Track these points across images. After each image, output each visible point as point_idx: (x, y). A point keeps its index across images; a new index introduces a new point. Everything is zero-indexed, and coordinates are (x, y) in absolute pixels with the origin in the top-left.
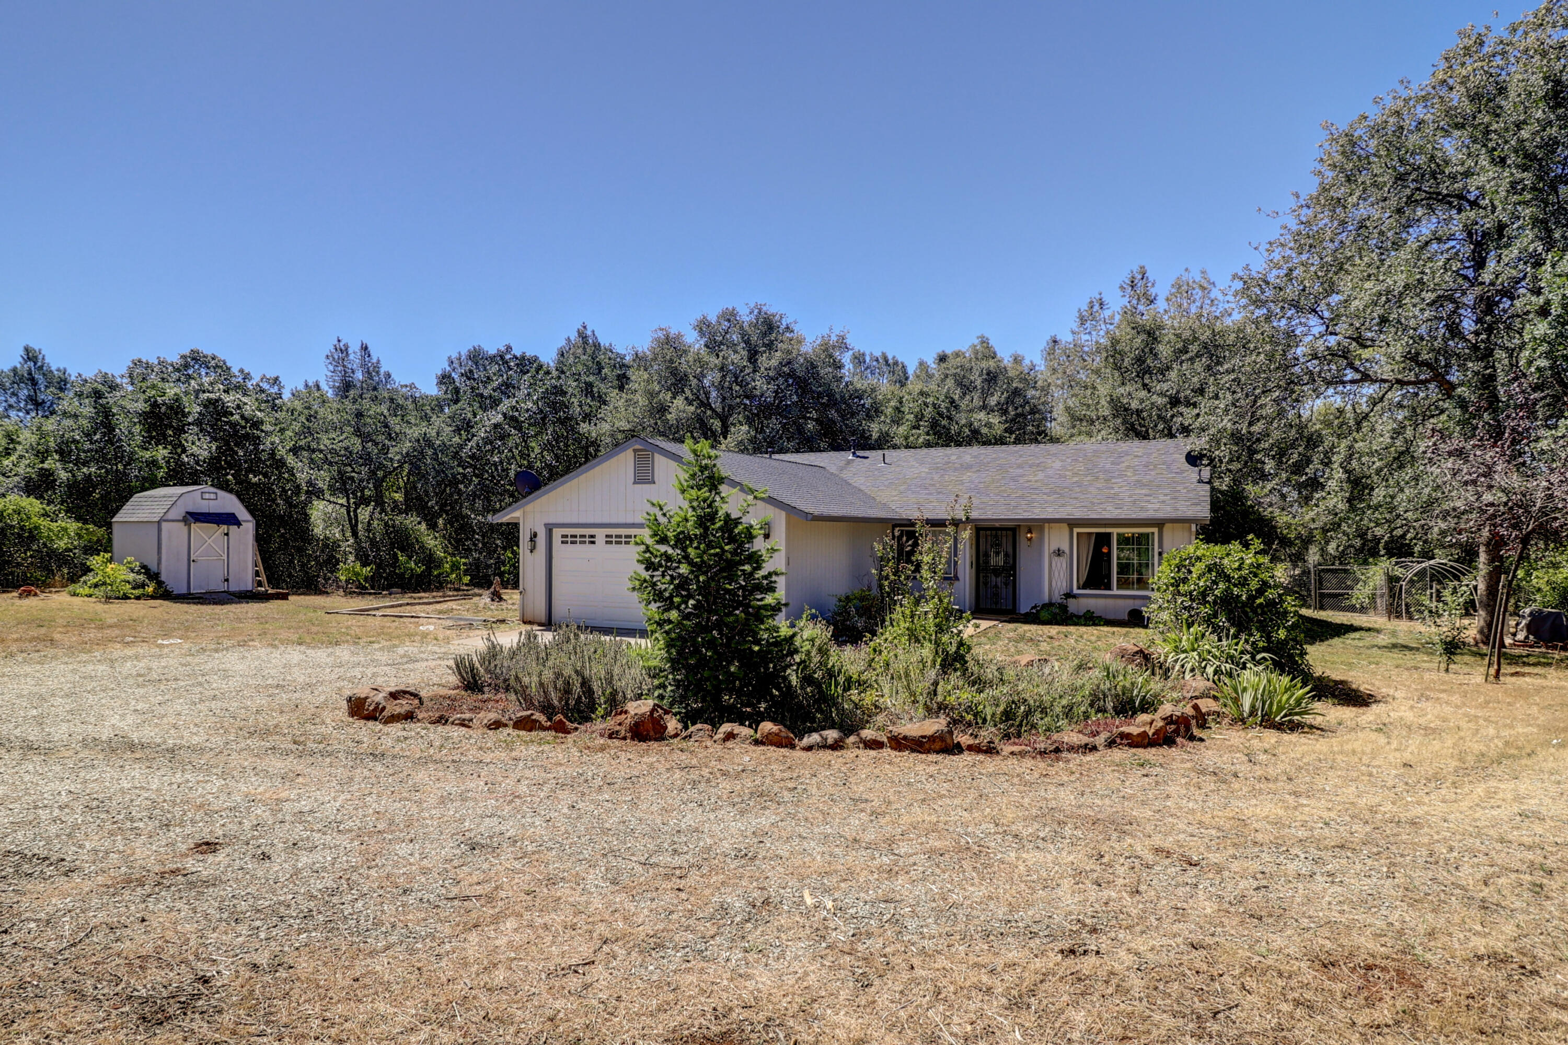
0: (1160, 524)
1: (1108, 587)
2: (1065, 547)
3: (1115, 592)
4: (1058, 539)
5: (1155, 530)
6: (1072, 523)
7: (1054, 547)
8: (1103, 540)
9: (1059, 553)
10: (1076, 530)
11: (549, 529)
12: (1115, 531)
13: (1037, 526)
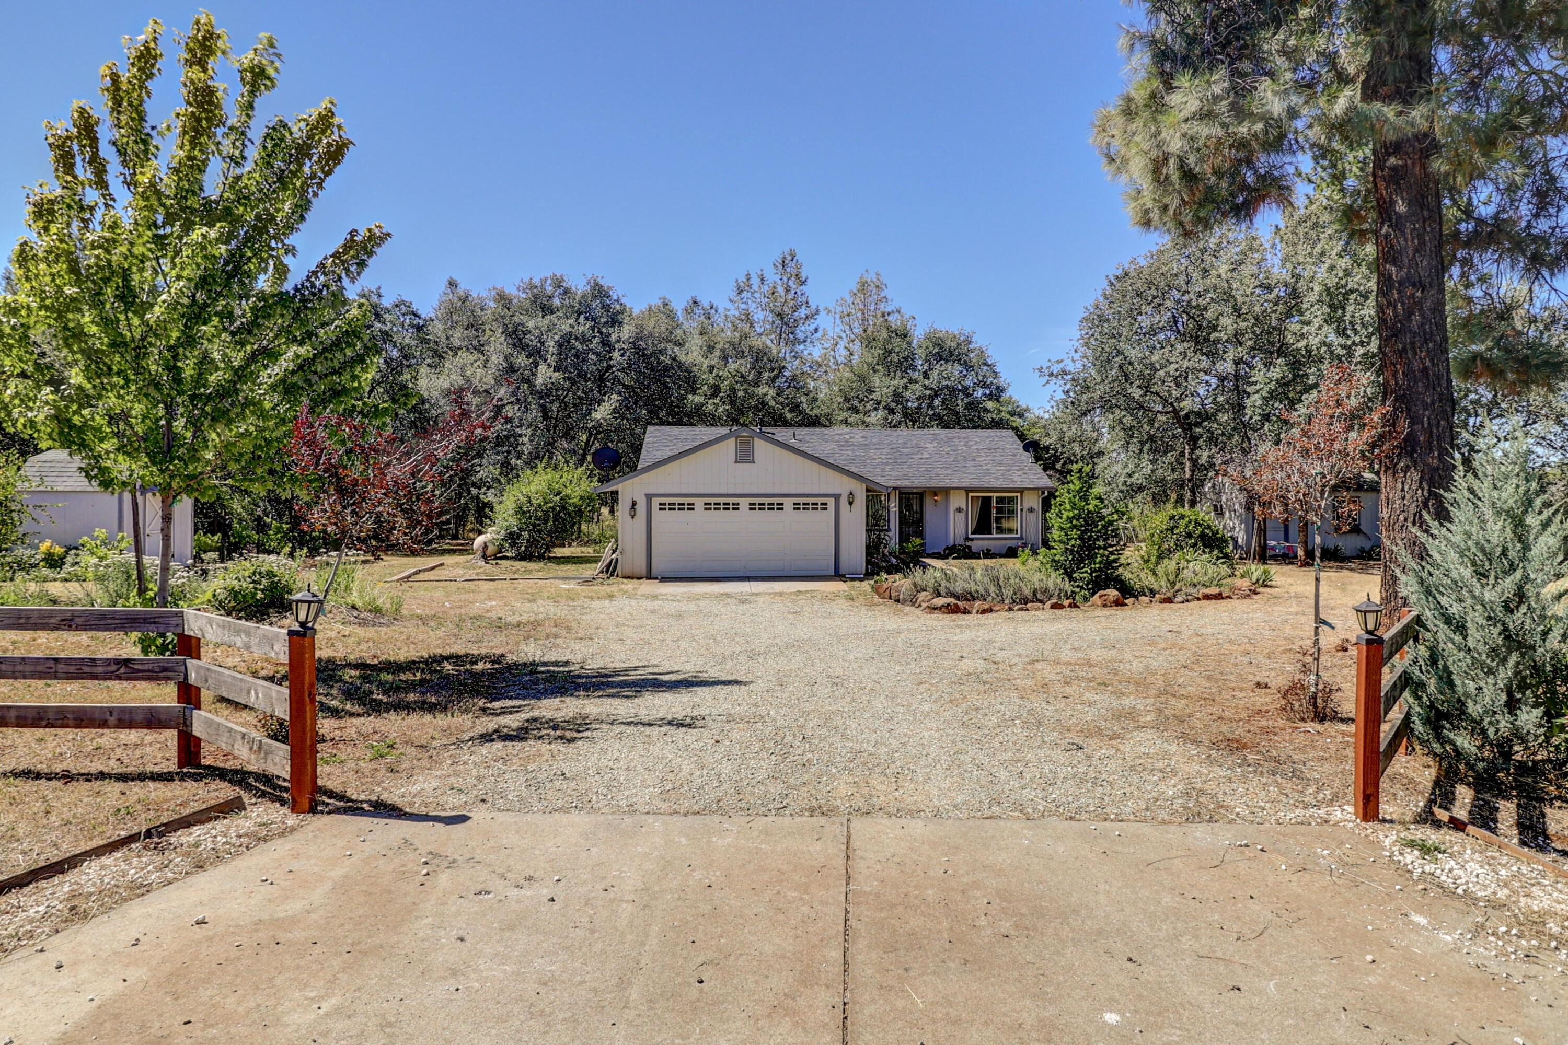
0: (1021, 491)
1: (990, 533)
2: (963, 506)
3: (995, 536)
4: (958, 501)
5: (1019, 495)
6: (968, 490)
7: (956, 506)
8: (986, 501)
9: (959, 510)
10: (971, 495)
11: (649, 497)
12: (995, 495)
13: (946, 491)
